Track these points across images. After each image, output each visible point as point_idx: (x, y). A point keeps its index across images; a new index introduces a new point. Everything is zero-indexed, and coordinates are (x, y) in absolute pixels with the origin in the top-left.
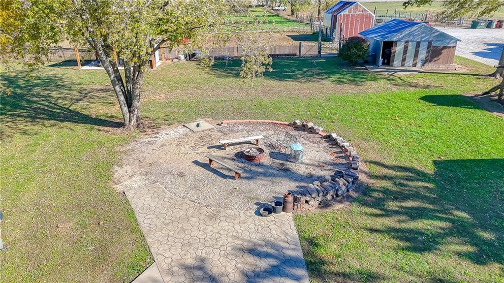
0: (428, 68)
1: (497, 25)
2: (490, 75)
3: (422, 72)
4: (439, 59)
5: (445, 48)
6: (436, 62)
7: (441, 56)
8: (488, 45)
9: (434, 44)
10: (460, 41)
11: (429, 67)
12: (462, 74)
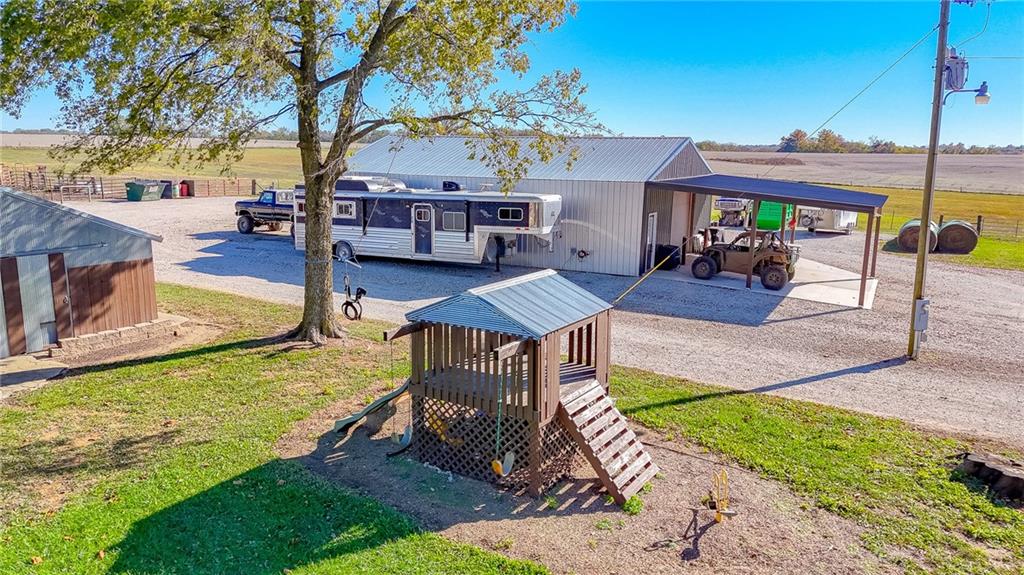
0: (77, 353)
1: (181, 190)
2: (292, 336)
3: (61, 374)
4: (109, 308)
5: (118, 268)
6: (100, 321)
7: (111, 300)
8: (200, 237)
9: (75, 260)
10: (159, 239)
11: (82, 344)
12: (210, 350)
